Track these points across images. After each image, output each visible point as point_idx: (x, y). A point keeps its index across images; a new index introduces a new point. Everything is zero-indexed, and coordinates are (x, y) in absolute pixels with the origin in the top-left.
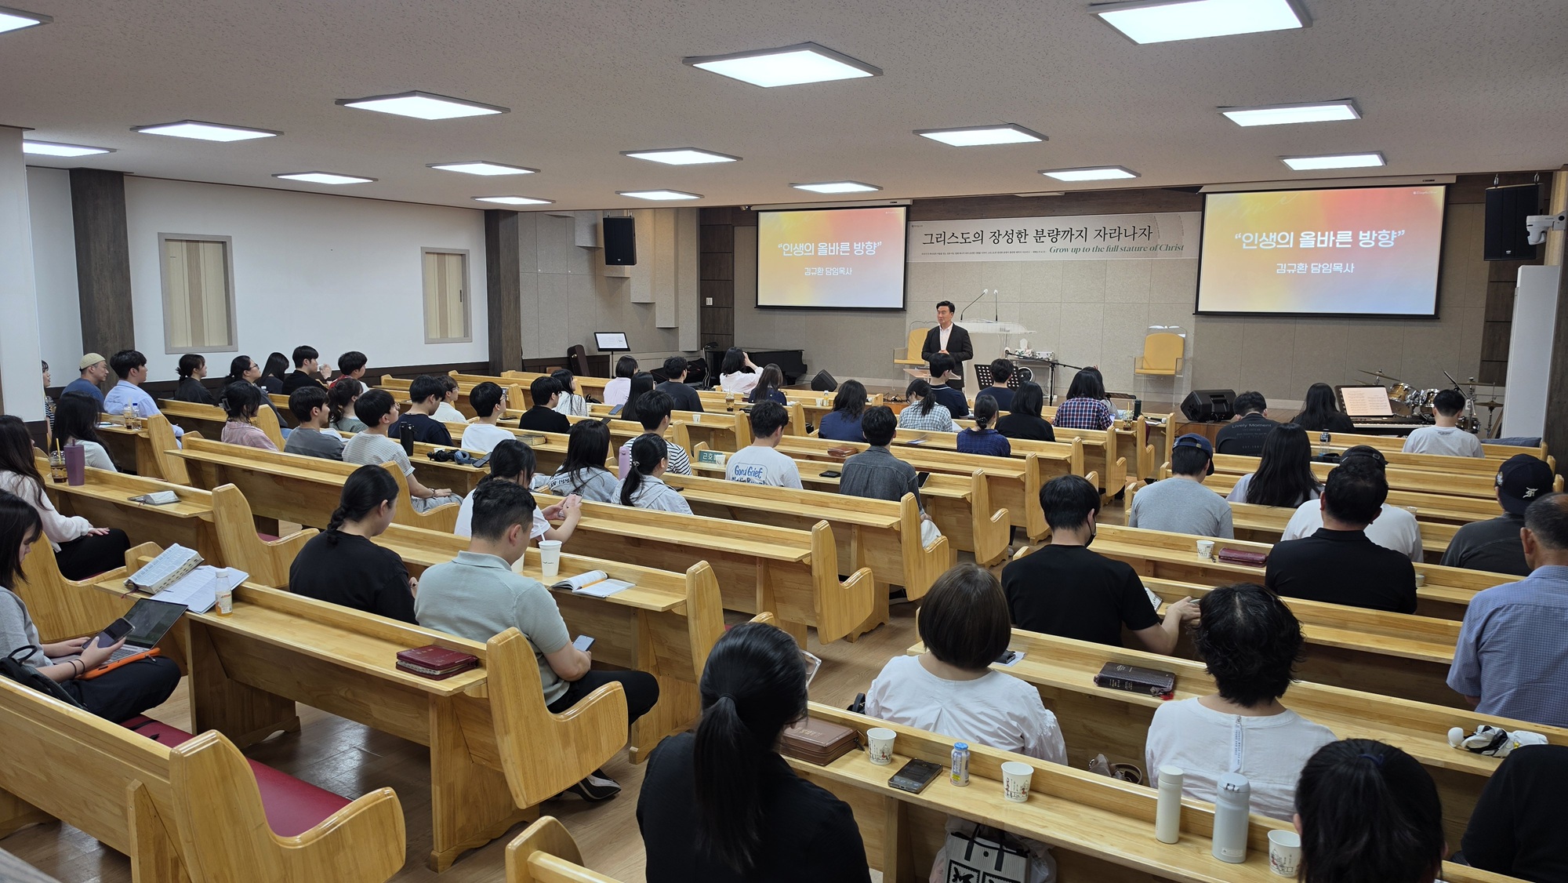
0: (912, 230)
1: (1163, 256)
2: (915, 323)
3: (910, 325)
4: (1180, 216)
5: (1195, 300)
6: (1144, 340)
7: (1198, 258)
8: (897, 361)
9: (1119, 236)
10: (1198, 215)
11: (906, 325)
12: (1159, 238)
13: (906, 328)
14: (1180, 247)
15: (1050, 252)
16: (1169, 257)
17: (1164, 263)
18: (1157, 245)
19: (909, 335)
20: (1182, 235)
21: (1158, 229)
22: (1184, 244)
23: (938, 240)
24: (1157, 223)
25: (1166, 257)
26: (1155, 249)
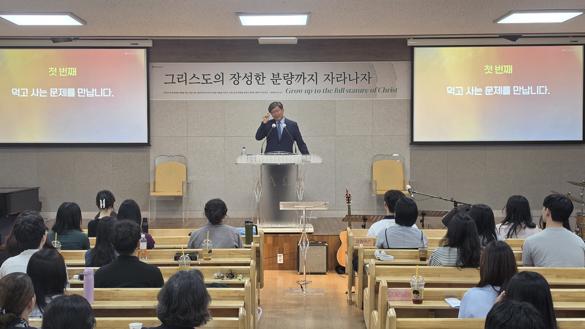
0: (153, 71)
1: (380, 96)
2: (160, 157)
3: (155, 159)
4: (392, 65)
5: (409, 132)
6: (370, 166)
7: (410, 98)
8: (152, 194)
9: (344, 80)
10: (408, 63)
11: (150, 159)
12: (377, 82)
13: (151, 162)
14: (394, 90)
15: (287, 92)
16: (386, 98)
17: (382, 103)
18: (376, 88)
19: (155, 169)
20: (396, 79)
21: (376, 74)
22: (397, 87)
23: (180, 80)
24: (375, 69)
25: (384, 98)
26: (374, 91)
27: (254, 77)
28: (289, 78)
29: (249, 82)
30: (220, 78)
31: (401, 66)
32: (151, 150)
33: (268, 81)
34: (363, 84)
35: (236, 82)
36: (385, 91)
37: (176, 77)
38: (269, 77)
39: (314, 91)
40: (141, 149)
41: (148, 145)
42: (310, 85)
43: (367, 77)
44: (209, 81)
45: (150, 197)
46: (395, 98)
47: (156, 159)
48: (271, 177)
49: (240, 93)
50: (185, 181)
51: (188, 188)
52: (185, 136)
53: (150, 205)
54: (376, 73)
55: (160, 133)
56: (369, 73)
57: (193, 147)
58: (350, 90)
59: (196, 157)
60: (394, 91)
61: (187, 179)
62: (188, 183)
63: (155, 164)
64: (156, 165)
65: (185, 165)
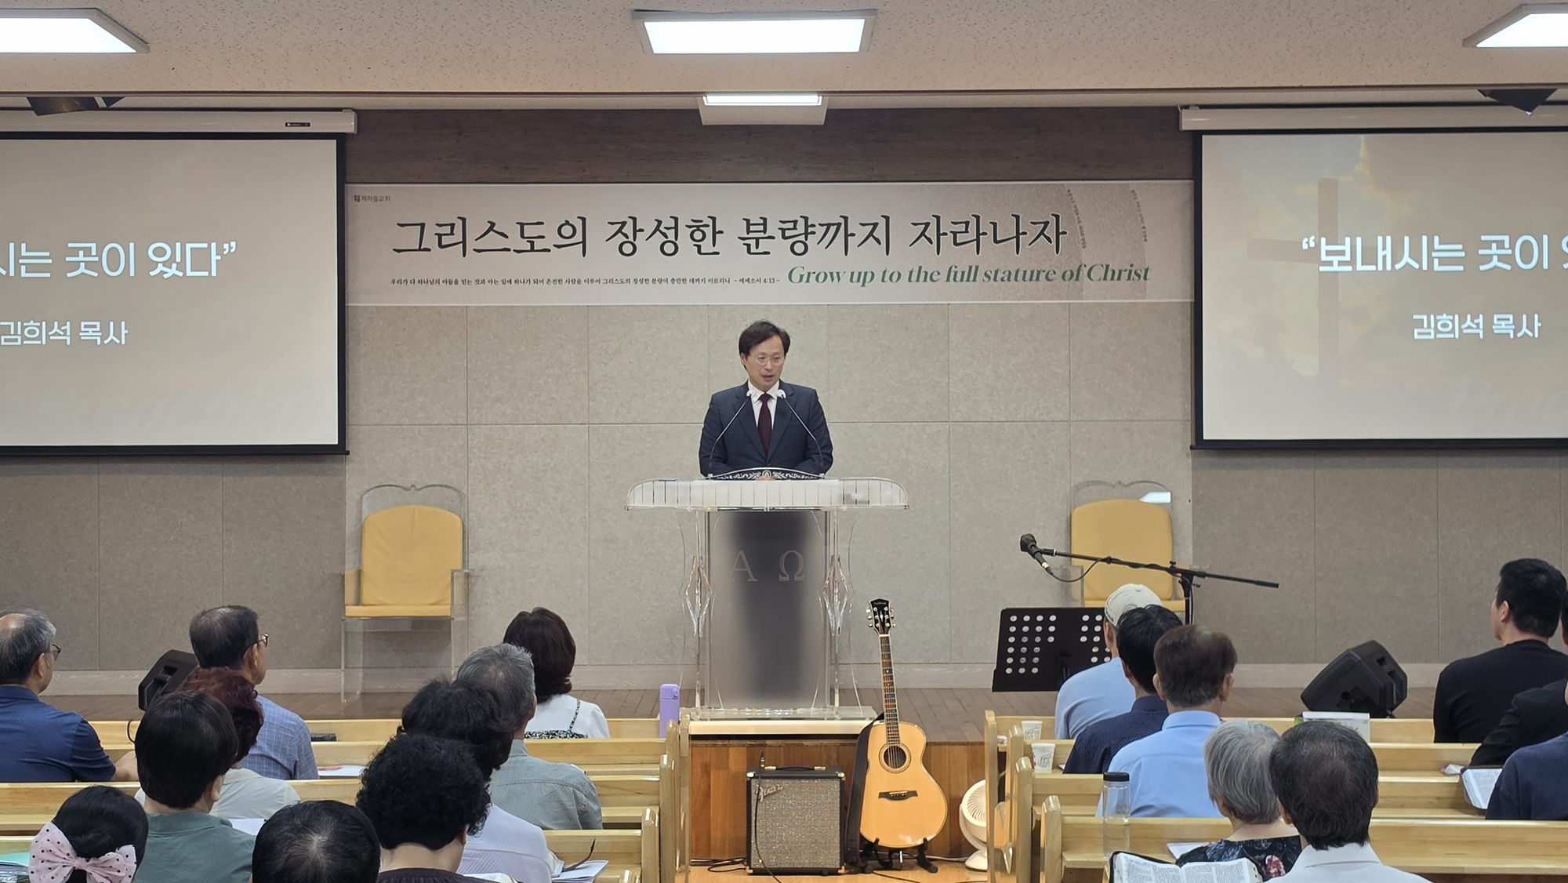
0: (357, 212)
1: (1095, 293)
2: (376, 489)
3: (361, 498)
4: (1133, 191)
5: (1189, 410)
6: (1064, 519)
7: (1190, 299)
8: (351, 610)
9: (978, 240)
10: (1182, 187)
11: (347, 496)
12: (1084, 247)
13: (347, 507)
14: (1139, 272)
15: (791, 281)
16: (1112, 298)
17: (1100, 314)
18: (1080, 267)
19: (362, 528)
20: (1143, 238)
21: (1079, 222)
22: (1148, 264)
23: (446, 241)
24: (1075, 206)
25: (1105, 298)
26: (1075, 274)
27: (684, 233)
28: (799, 234)
29: (669, 248)
30: (575, 235)
31: (1160, 196)
32: (349, 467)
33: (730, 242)
34: (1037, 254)
35: (628, 249)
36: (1110, 274)
37: (431, 230)
38: (733, 228)
39: (878, 276)
40: (315, 466)
41: (338, 450)
42: (866, 257)
43: (1053, 232)
44: (538, 244)
45: (343, 620)
46: (1141, 298)
47: (364, 497)
48: (742, 553)
49: (639, 283)
50: (459, 566)
51: (468, 593)
52: (460, 421)
53: (343, 646)
54: (1078, 218)
55: (379, 411)
56: (1057, 217)
57: (485, 458)
58: (996, 272)
59: (495, 489)
60: (1139, 276)
61: (465, 562)
62: (468, 576)
63: (360, 512)
64: (363, 518)
65: (460, 517)
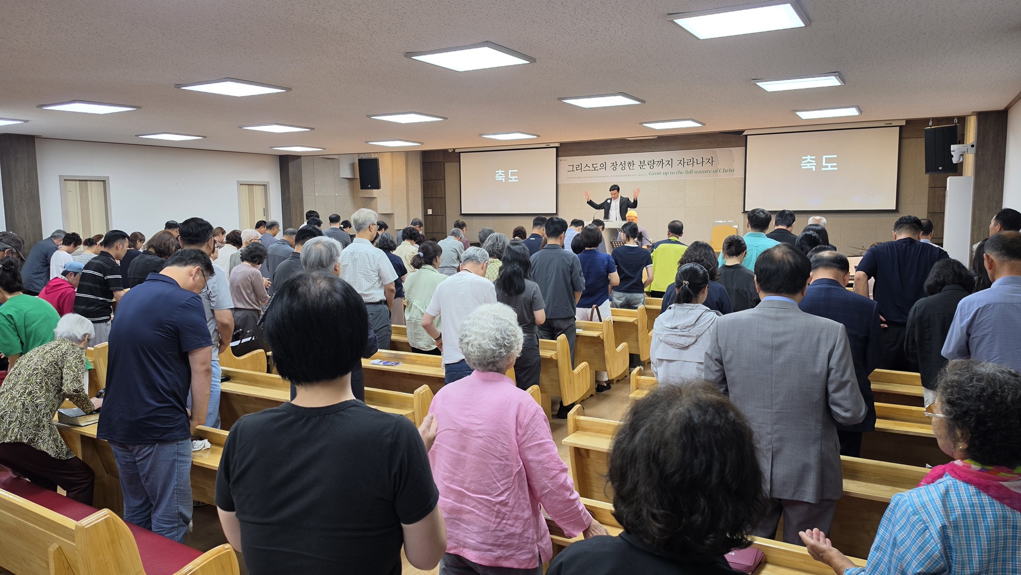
0: (560, 163)
1: (721, 176)
4: (731, 150)
5: (743, 204)
7: (744, 177)
9: (693, 164)
10: (742, 149)
12: (718, 164)
15: (650, 175)
17: (722, 181)
18: (717, 169)
20: (733, 162)
21: (718, 158)
22: (735, 168)
23: (578, 169)
24: (717, 155)
25: (723, 177)
26: (716, 171)
27: (627, 165)
28: (652, 164)
29: (623, 168)
30: (603, 166)
31: (738, 151)
33: (637, 166)
34: (707, 166)
35: (614, 169)
36: (725, 171)
37: (575, 166)
38: (637, 163)
39: (669, 173)
42: (667, 169)
43: (711, 161)
44: (596, 169)
46: (731, 176)
49: (617, 176)
55: (565, 206)
56: (713, 157)
58: (698, 171)
60: (732, 171)
